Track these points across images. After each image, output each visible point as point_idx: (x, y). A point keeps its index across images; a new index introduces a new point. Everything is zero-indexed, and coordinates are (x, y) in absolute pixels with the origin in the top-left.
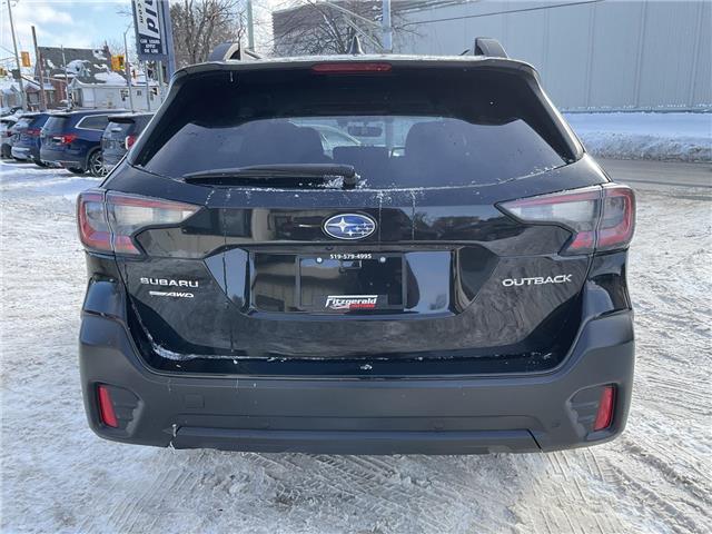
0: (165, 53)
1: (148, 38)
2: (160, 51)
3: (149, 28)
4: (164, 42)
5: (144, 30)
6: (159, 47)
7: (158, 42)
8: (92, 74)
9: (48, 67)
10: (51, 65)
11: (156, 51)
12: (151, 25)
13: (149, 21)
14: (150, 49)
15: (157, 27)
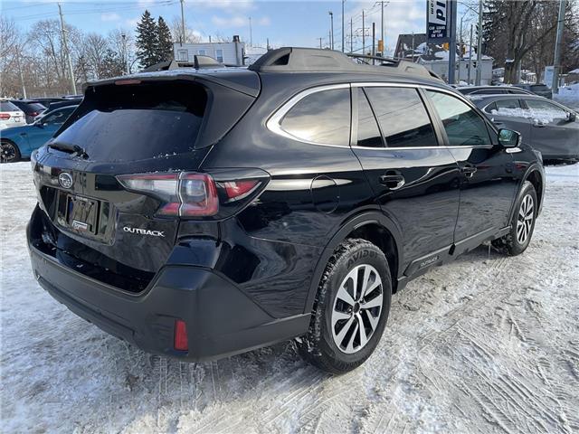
0: (448, 36)
1: (436, 25)
2: (445, 35)
3: (438, 17)
4: (448, 27)
5: (434, 20)
6: (444, 32)
7: (443, 28)
8: (433, 53)
9: (403, 49)
10: (406, 47)
11: (441, 35)
12: (440, 14)
13: (439, 11)
14: (436, 34)
15: (445, 16)
